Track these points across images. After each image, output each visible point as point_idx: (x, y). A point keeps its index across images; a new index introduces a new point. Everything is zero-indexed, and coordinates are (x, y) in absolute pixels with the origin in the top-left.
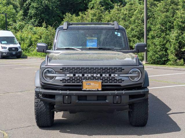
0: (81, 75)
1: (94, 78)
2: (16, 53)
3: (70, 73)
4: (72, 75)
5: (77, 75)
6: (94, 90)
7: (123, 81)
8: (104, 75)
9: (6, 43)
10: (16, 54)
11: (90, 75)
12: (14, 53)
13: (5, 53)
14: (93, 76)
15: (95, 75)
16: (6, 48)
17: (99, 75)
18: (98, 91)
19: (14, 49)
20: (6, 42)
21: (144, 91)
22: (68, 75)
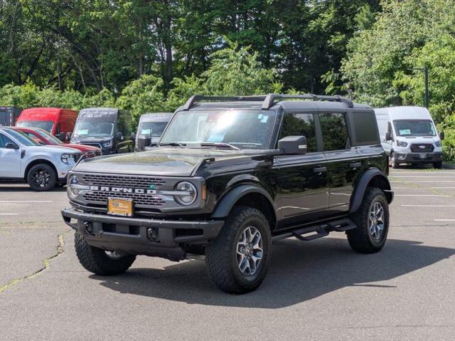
0: (107, 189)
1: (124, 195)
2: (427, 155)
3: (94, 184)
4: (97, 188)
5: (102, 188)
6: (122, 215)
7: (164, 202)
8: (137, 191)
9: (410, 133)
10: (428, 158)
11: (118, 190)
12: (423, 156)
13: (403, 155)
14: (122, 191)
15: (125, 190)
16: (407, 144)
17: (130, 190)
18: (127, 217)
19: (422, 147)
20: (408, 132)
21: (198, 223)
22: (92, 188)
